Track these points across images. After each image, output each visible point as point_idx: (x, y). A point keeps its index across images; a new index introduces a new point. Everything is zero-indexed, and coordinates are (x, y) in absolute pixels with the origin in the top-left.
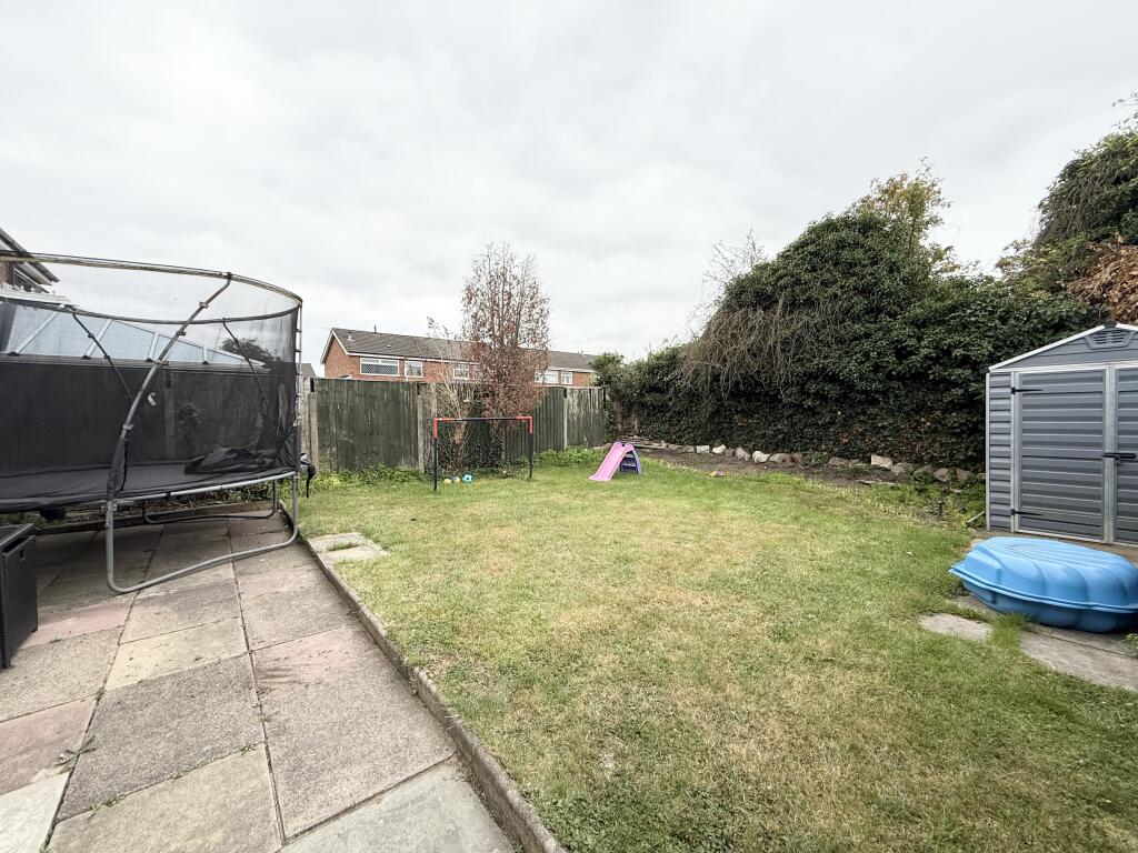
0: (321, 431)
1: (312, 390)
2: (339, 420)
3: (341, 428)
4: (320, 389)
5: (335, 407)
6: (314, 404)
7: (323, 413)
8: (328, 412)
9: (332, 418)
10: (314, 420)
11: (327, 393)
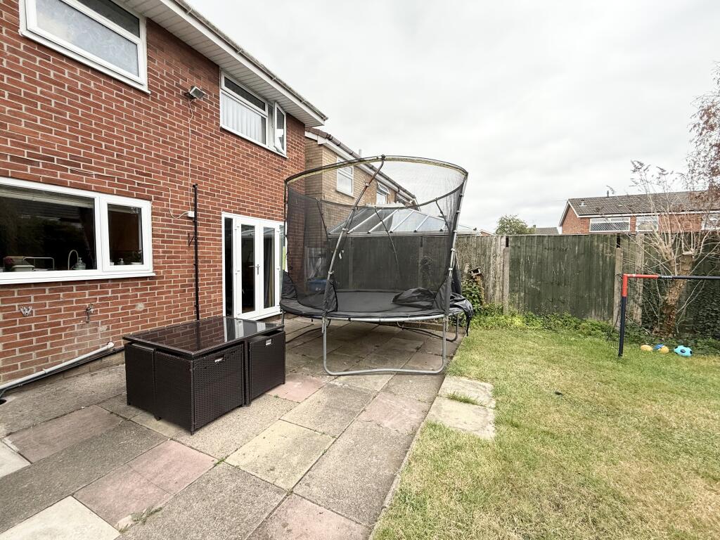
0: (512, 278)
1: (507, 245)
2: (528, 270)
3: (530, 277)
4: (513, 244)
5: (525, 260)
6: (508, 257)
7: (514, 264)
8: (520, 263)
9: (522, 268)
10: (507, 269)
11: (519, 247)
